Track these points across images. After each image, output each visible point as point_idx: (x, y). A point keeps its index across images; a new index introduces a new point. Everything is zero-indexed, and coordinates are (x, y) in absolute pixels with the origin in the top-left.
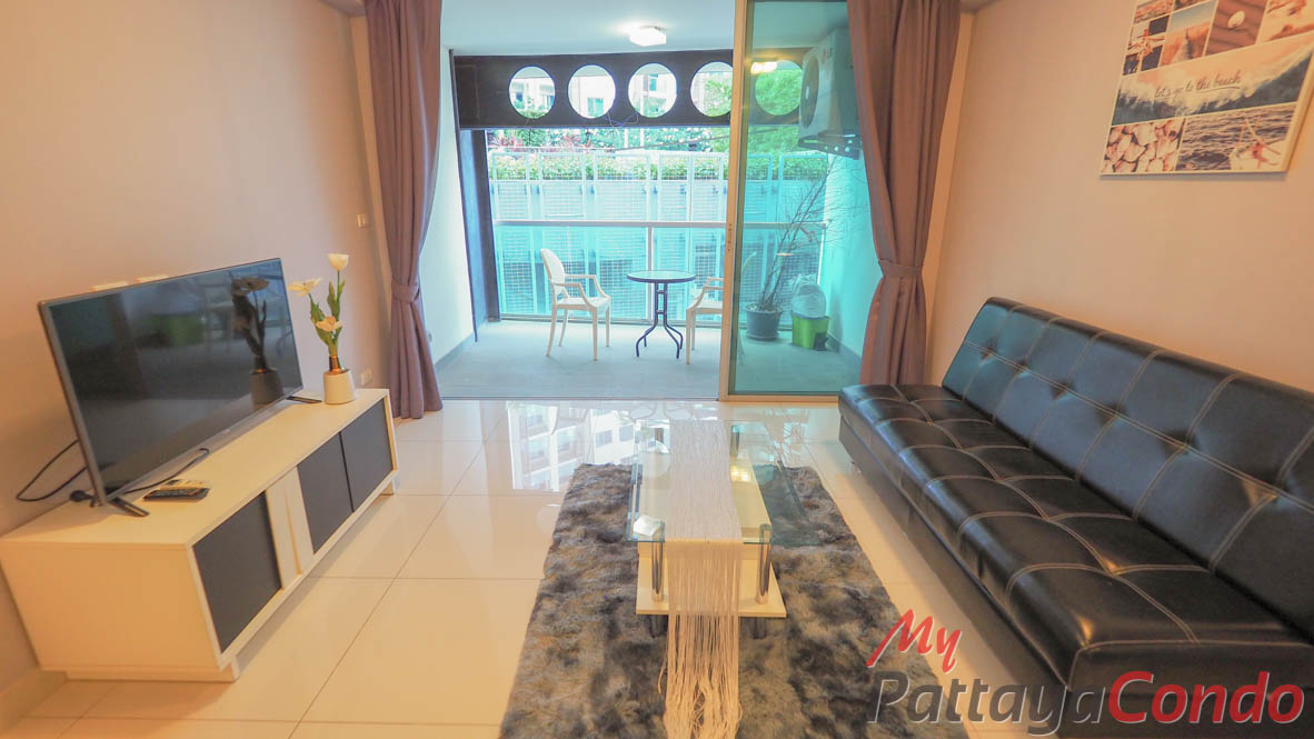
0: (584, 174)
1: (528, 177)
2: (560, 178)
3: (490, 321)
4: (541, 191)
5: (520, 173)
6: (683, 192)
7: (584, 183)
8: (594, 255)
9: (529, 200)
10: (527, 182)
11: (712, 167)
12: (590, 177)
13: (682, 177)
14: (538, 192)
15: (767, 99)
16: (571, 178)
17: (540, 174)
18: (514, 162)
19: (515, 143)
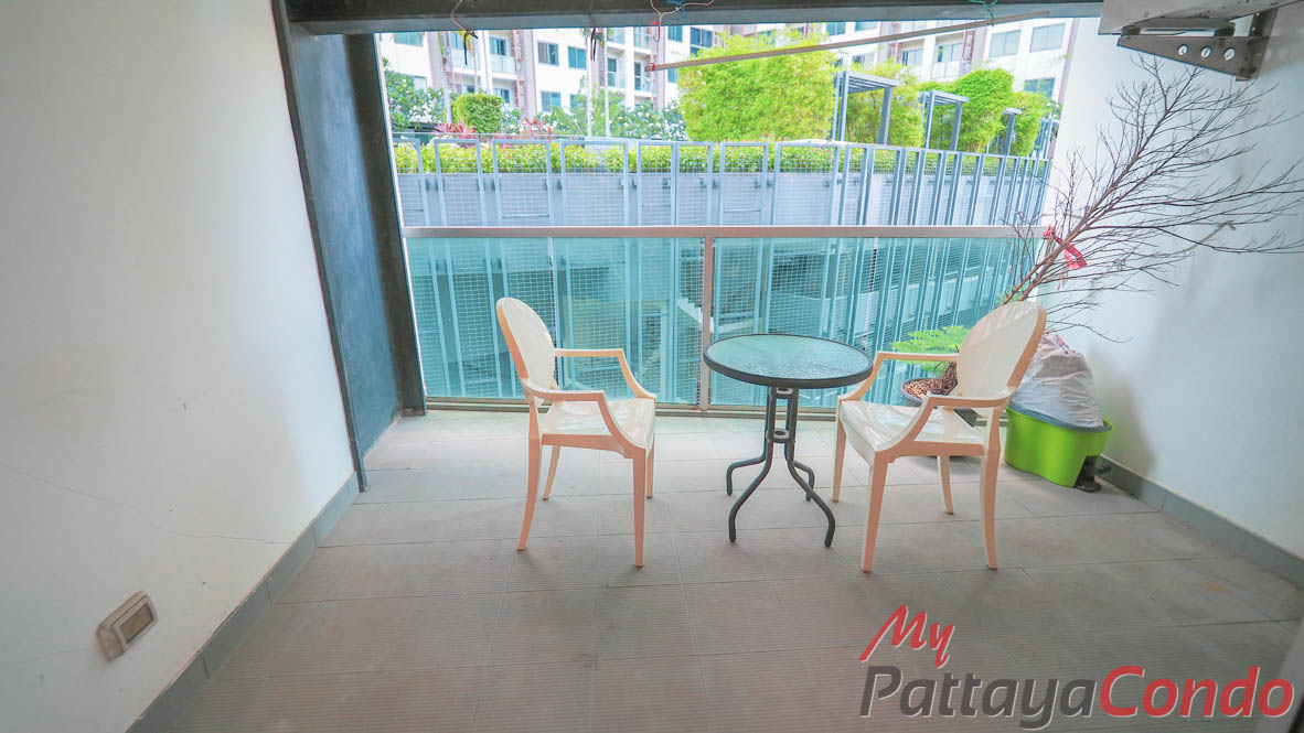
0: (549, 166)
1: (480, 169)
2: (520, 171)
3: (404, 415)
4: (497, 186)
5: (469, 165)
6: (666, 186)
7: (550, 178)
8: (563, 262)
9: (482, 197)
10: (479, 176)
11: (699, 157)
12: (556, 170)
13: (664, 169)
14: (493, 188)
15: (752, 83)
16: (533, 171)
17: (494, 166)
18: (461, 152)
19: (465, 130)
